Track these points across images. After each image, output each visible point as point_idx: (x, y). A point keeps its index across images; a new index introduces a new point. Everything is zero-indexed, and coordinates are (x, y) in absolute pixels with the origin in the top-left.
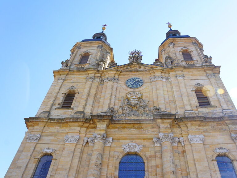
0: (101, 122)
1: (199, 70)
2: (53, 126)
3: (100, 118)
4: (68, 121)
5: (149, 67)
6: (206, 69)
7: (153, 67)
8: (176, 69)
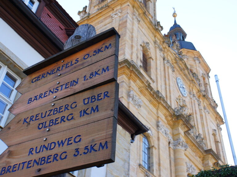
0: (183, 126)
1: (214, 114)
2: (145, 95)
3: (185, 123)
4: (162, 103)
5: (191, 77)
6: (218, 117)
7: (194, 81)
8: (205, 100)
